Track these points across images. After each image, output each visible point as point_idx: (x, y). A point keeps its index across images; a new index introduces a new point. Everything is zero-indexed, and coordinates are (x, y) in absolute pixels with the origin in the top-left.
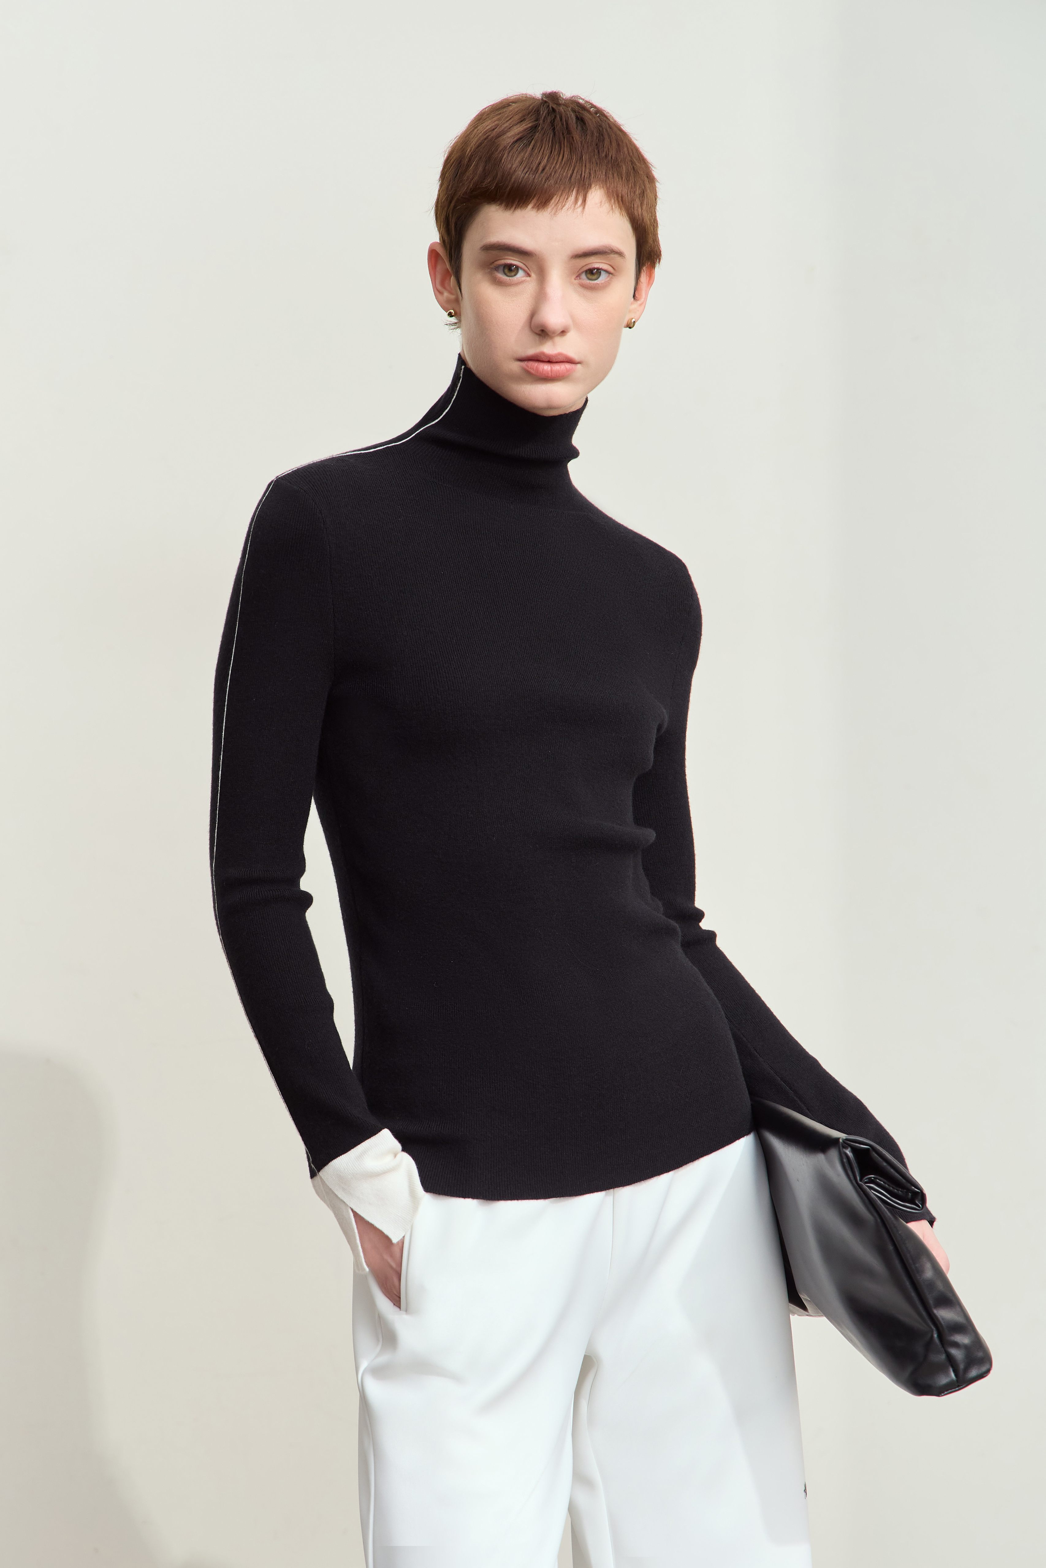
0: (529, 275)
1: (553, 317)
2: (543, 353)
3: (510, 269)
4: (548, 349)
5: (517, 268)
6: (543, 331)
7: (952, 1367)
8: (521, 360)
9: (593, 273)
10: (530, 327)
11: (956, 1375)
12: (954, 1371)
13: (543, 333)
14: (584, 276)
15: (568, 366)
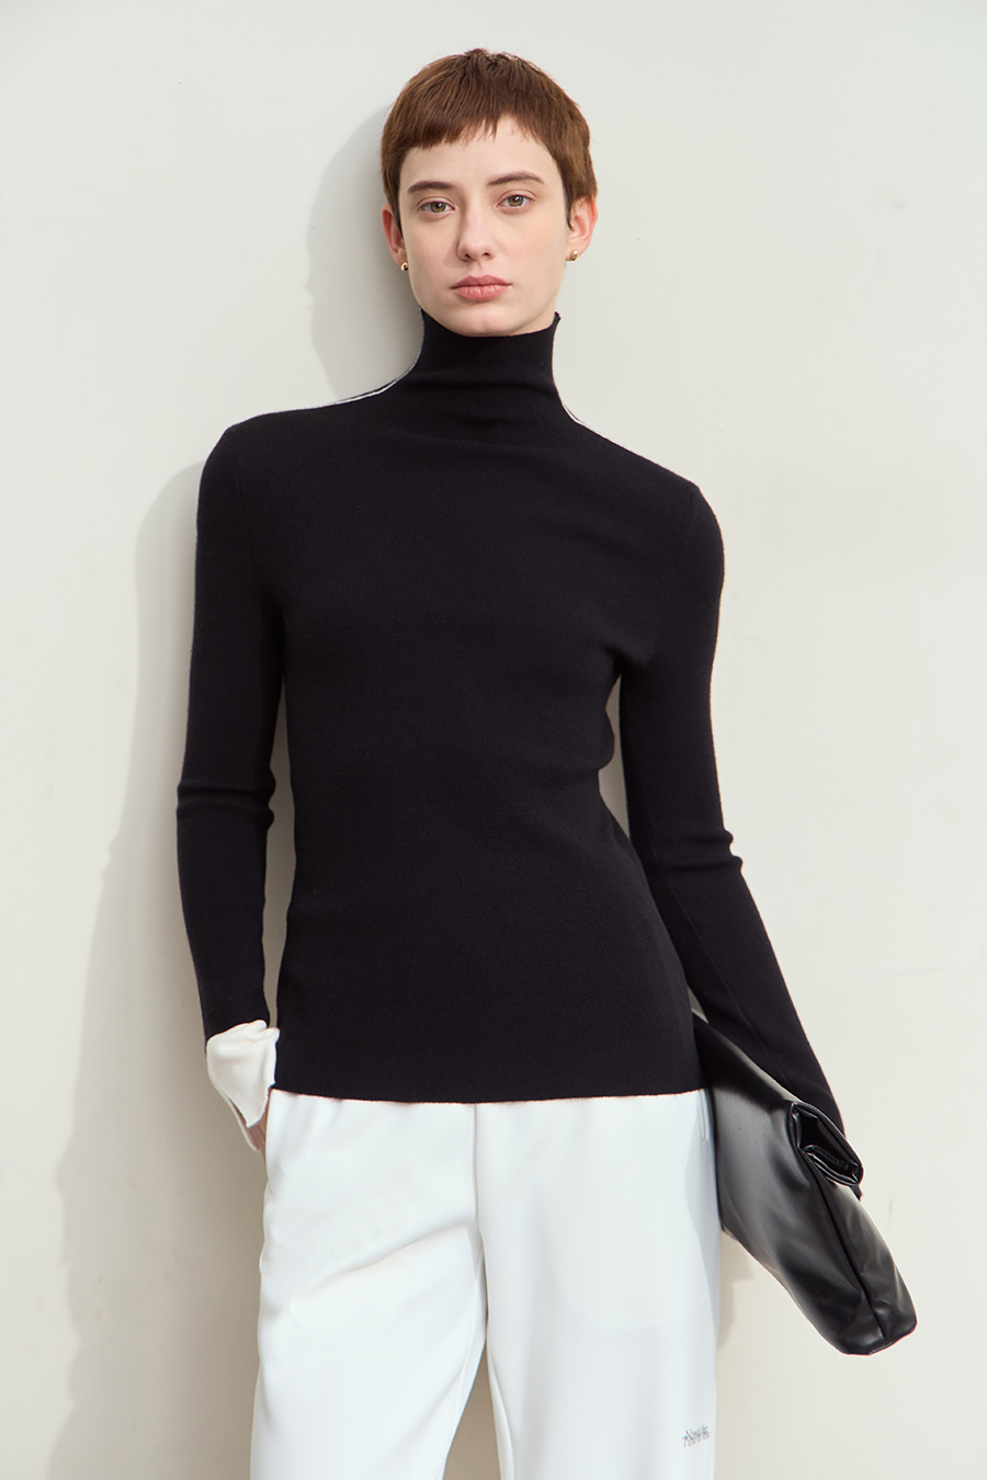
0: (453, 209)
1: (475, 241)
2: (471, 277)
3: (437, 206)
4: (475, 272)
5: (444, 205)
6: (467, 256)
7: (880, 1326)
8: (454, 288)
9: (514, 199)
10: (457, 255)
11: (884, 1335)
12: (882, 1331)
13: (468, 258)
14: (507, 203)
15: (498, 287)
